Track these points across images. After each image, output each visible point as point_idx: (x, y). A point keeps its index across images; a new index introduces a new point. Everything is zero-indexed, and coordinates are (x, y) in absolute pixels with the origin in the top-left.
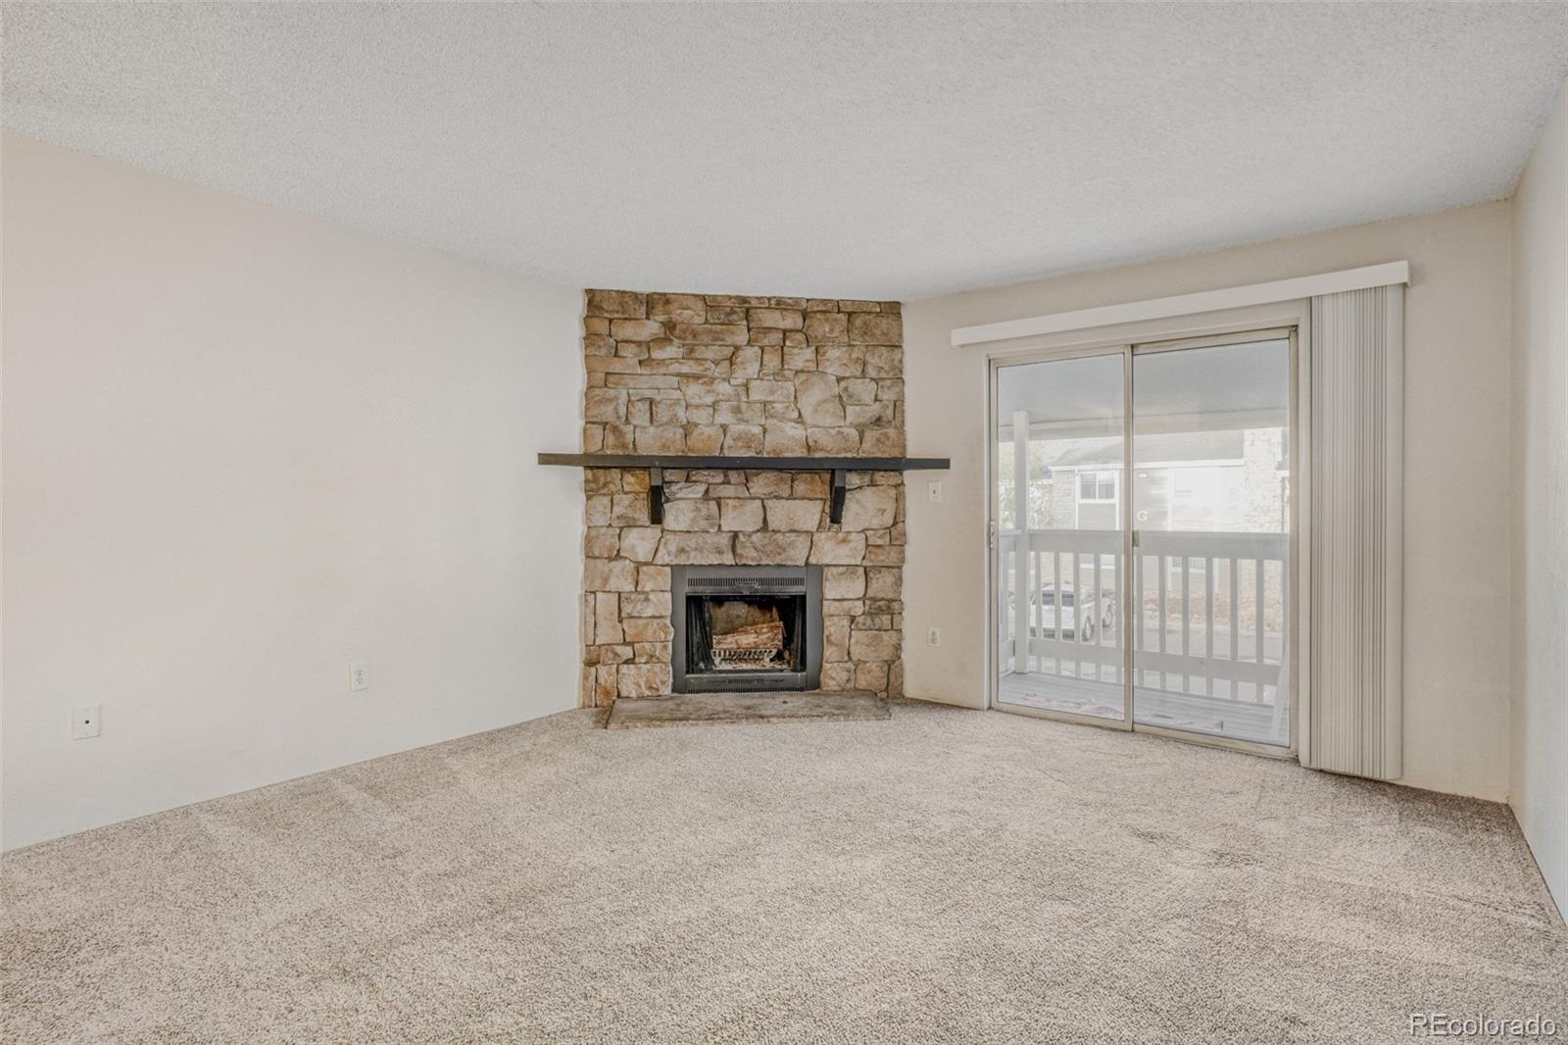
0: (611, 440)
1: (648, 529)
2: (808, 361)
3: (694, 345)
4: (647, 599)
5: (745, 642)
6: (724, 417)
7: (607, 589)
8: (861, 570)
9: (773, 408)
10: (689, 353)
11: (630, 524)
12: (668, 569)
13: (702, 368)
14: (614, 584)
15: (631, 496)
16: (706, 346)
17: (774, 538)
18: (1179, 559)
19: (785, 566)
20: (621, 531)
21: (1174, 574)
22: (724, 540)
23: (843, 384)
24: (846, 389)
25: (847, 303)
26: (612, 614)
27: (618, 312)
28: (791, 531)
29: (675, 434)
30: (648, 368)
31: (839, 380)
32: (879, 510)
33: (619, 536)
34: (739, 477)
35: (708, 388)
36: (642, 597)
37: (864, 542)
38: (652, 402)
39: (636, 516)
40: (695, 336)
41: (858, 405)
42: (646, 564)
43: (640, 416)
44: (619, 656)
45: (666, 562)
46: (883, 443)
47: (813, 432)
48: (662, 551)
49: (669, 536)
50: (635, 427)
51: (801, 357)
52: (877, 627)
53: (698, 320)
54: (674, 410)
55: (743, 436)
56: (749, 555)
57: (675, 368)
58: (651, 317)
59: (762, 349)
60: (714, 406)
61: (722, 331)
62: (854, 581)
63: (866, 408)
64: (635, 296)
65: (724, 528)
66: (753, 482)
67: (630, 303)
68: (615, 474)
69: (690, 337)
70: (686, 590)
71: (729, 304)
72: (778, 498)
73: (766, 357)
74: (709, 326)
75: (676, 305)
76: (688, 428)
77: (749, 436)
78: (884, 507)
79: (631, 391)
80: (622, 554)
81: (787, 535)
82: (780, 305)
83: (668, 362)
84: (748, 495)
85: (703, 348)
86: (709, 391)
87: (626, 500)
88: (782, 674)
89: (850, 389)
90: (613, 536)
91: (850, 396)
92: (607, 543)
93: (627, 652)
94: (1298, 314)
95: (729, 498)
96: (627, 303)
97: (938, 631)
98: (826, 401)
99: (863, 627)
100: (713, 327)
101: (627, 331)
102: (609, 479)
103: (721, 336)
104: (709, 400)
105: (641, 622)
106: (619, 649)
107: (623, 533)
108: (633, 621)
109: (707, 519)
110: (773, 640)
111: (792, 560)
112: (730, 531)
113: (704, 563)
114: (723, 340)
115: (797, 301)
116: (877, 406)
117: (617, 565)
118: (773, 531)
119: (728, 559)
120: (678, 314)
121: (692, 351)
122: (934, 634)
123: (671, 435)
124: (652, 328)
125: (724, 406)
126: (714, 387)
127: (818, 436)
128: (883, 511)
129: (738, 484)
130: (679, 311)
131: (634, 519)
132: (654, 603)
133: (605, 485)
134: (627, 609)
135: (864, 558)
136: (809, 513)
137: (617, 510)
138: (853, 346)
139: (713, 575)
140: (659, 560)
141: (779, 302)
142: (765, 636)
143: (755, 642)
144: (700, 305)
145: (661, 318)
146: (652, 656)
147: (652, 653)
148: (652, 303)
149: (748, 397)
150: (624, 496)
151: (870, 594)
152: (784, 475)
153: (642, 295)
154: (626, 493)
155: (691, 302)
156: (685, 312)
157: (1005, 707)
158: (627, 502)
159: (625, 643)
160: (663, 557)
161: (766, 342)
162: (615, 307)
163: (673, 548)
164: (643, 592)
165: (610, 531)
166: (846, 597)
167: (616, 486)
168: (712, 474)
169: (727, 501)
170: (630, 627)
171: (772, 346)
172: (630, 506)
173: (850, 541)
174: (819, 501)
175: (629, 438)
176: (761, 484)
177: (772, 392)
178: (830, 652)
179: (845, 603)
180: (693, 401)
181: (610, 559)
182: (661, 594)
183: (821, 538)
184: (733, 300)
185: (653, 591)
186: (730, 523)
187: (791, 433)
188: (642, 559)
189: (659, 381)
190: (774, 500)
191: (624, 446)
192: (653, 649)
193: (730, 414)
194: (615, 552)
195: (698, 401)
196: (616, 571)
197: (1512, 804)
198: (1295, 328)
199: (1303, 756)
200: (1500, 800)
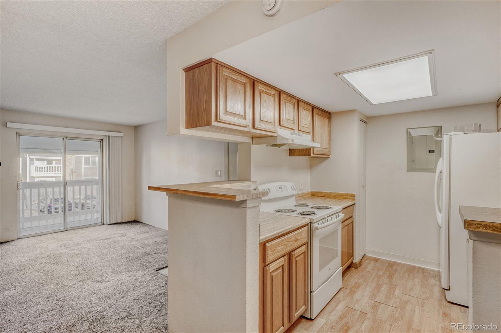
157: (24, 237)
197: (135, 220)
198: (102, 140)
199: (105, 223)
200: (134, 220)
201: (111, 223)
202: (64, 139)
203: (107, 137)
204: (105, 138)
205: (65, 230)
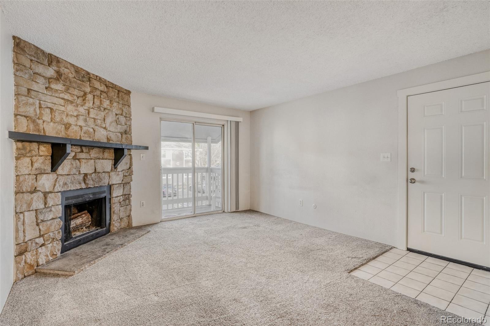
0: (32, 126)
1: (51, 175)
2: (108, 105)
3: (70, 87)
4: (51, 211)
5: (79, 222)
6: (81, 123)
7: (31, 209)
8: (122, 185)
9: (97, 122)
10: (67, 90)
11: (42, 173)
12: (59, 194)
13: (72, 98)
14: (34, 206)
15: (42, 157)
16: (74, 88)
17: (99, 175)
18: (187, 174)
19: (102, 186)
20: (36, 177)
21: (185, 178)
22: (81, 177)
23: (117, 116)
24: (118, 118)
25: (118, 87)
26: (33, 222)
27: (34, 57)
28: (104, 172)
29: (61, 128)
30: (50, 92)
31: (116, 115)
32: (126, 163)
33: (36, 178)
34: (86, 149)
35: (76, 108)
36: (49, 209)
37: (123, 174)
38: (51, 109)
39: (45, 168)
40: (70, 82)
41: (121, 125)
42: (51, 192)
43: (47, 116)
44: (38, 244)
45: (59, 190)
46: (127, 139)
47: (109, 133)
48: (57, 185)
49: (60, 177)
50: (44, 122)
51: (106, 103)
52: (126, 205)
53: (70, 75)
54: (61, 116)
55: (87, 132)
56: (91, 184)
57: (62, 95)
58: (51, 66)
59: (94, 96)
60: (77, 116)
61: (80, 84)
62: (120, 189)
63: (123, 126)
64: (43, 52)
65: (82, 172)
66: (91, 152)
67: (41, 54)
68: (35, 146)
69: (68, 82)
70: (65, 203)
71: (83, 73)
72: (99, 159)
73: (96, 100)
74: (76, 80)
75: (63, 65)
76: (67, 126)
77: (90, 132)
78: (127, 162)
79: (42, 102)
80: (38, 189)
81: (103, 174)
82: (100, 80)
83: (59, 91)
84: (90, 158)
85: (73, 89)
86: (76, 110)
87: (41, 160)
88: (98, 231)
89: (119, 119)
90: (33, 179)
91: (119, 121)
92: (30, 184)
93: (41, 241)
94: (225, 123)
95: (83, 159)
96: (39, 54)
97: (144, 202)
98: (113, 122)
99: (123, 206)
100: (77, 81)
101: (40, 69)
102: (32, 148)
103: (80, 86)
104: (75, 114)
105: (49, 223)
106: (37, 240)
107: (38, 177)
108: (45, 223)
109: (76, 169)
110: (88, 219)
111: (104, 183)
112: (84, 174)
113: (75, 189)
114: (81, 88)
115: (105, 80)
116: (125, 126)
117: (35, 196)
118: (98, 172)
119: (83, 186)
120: (63, 70)
121: (68, 89)
122: (143, 203)
123: (60, 128)
124: (50, 72)
125: (81, 118)
126: (78, 108)
127: (111, 135)
128: (127, 163)
129: (86, 153)
130: (63, 68)
131: (44, 170)
132: (53, 212)
133: (30, 151)
134: (41, 217)
135: (122, 181)
136: (108, 164)
137: (36, 165)
138: (120, 103)
139: (76, 194)
140: (56, 190)
141: (100, 78)
142: (85, 218)
143: (82, 221)
144: (73, 70)
145: (56, 68)
146: (54, 239)
147: (54, 237)
148: (52, 60)
149: (88, 115)
150: (40, 158)
151: (124, 193)
152: (101, 149)
153: (46, 53)
154: (41, 156)
155: (69, 66)
156: (66, 69)
157: (164, 220)
158: (41, 161)
159: (41, 236)
160: (58, 188)
161: (95, 94)
162: (33, 53)
163: (61, 183)
164: (48, 207)
165: (31, 177)
166: (118, 195)
167: (36, 153)
168: (77, 148)
169: (82, 160)
170: (43, 227)
171: (97, 96)
172: (43, 163)
173: (119, 175)
174: (111, 160)
175: (41, 127)
176: (94, 153)
177: (97, 115)
178: (115, 217)
179: (118, 198)
180: (70, 113)
181: (31, 193)
182: (57, 206)
183: (112, 174)
184: (85, 72)
185: (53, 206)
186: (83, 170)
187: (102, 133)
188: (47, 190)
189: (56, 100)
190: (98, 160)
191: (39, 130)
192: (54, 235)
193: (83, 121)
194: (34, 188)
195: (71, 113)
196: (35, 198)
197: (251, 209)
198: (223, 125)
199: (226, 211)
200: (249, 209)
201: (232, 211)
202: (193, 124)
203: (229, 123)
204: (226, 124)
205: (194, 215)
